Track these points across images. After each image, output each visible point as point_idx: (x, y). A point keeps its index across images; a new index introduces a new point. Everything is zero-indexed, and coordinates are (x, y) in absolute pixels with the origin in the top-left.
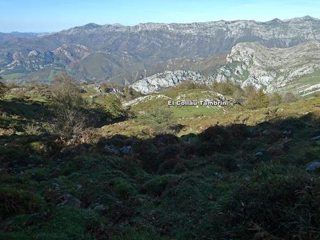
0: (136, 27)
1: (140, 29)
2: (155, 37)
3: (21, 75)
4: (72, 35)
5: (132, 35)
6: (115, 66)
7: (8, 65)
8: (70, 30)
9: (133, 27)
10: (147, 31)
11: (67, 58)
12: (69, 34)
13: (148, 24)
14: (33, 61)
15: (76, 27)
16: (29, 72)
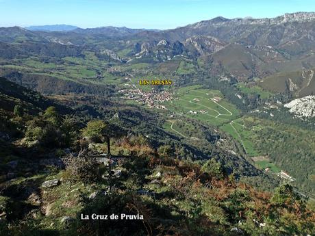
0: (280, 18)
1: (285, 20)
2: (308, 29)
3: (147, 65)
4: (197, 29)
5: (274, 27)
6: (259, 63)
7: (137, 55)
8: (196, 24)
9: (274, 19)
10: (296, 23)
11: (197, 51)
12: (195, 28)
13: (297, 14)
14: (162, 52)
15: (203, 21)
16: (156, 62)
